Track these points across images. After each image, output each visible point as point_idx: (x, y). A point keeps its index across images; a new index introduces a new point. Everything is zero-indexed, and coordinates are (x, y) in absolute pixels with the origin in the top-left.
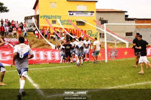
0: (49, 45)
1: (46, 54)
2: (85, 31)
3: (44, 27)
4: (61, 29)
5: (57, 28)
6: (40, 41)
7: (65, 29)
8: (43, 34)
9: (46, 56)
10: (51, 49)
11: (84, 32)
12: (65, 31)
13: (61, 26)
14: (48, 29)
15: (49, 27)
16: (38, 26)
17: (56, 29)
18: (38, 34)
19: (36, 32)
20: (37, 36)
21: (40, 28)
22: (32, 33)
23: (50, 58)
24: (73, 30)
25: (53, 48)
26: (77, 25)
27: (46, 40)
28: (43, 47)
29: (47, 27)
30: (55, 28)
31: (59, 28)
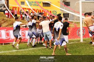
2: (51, 12)
3: (13, 8)
4: (29, 9)
5: (26, 9)
6: (10, 21)
7: (33, 9)
8: (13, 14)
12: (34, 11)
13: (30, 7)
14: (17, 9)
15: (19, 8)
16: (8, 7)
22: (3, 13)
24: (40, 10)
26: (44, 6)
30: (23, 9)
31: (27, 9)
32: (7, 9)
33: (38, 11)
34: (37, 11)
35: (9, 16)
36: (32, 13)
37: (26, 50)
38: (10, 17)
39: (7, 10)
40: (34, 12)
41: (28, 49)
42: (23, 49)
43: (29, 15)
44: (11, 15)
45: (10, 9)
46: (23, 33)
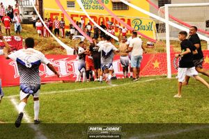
0: (63, 48)
2: (129, 20)
3: (52, 14)
4: (84, 17)
5: (77, 16)
6: (46, 41)
7: (92, 17)
8: (51, 28)
10: (67, 56)
11: (126, 22)
12: (92, 20)
14: (60, 18)
15: (63, 15)
16: (41, 13)
17: (74, 18)
18: (42, 28)
19: (38, 24)
20: (39, 32)
21: (45, 17)
22: (31, 26)
24: (107, 18)
26: (114, 9)
27: (56, 38)
28: (52, 51)
29: (58, 14)
30: (72, 16)
33: (103, 19)
36: (89, 24)
38: (45, 33)
39: (40, 21)
45: (46, 19)
46: (68, 65)
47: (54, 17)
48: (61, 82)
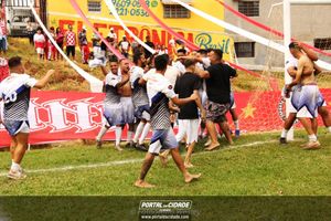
0: (82, 79)
1: (72, 111)
2: (190, 35)
3: (62, 22)
4: (117, 28)
5: (105, 26)
6: (50, 67)
7: (130, 28)
9: (71, 117)
10: (89, 94)
11: (186, 37)
12: (131, 34)
13: (118, 20)
14: (75, 27)
15: (80, 23)
18: (45, 45)
20: (39, 50)
21: (50, 25)
22: (26, 40)
23: (84, 124)
24: (155, 31)
25: (93, 90)
26: (167, 16)
27: (72, 63)
28: (62, 85)
29: (73, 22)
30: (97, 26)
31: (110, 27)
32: (40, 28)
33: (148, 33)
34: (145, 35)
35: (46, 50)
36: (125, 40)
37: (103, 165)
40: (132, 39)
41: (108, 164)
42: (95, 161)
43: (116, 48)
44: (54, 49)
45: (52, 29)
46: (94, 110)
47: (66, 27)
48: (79, 141)
